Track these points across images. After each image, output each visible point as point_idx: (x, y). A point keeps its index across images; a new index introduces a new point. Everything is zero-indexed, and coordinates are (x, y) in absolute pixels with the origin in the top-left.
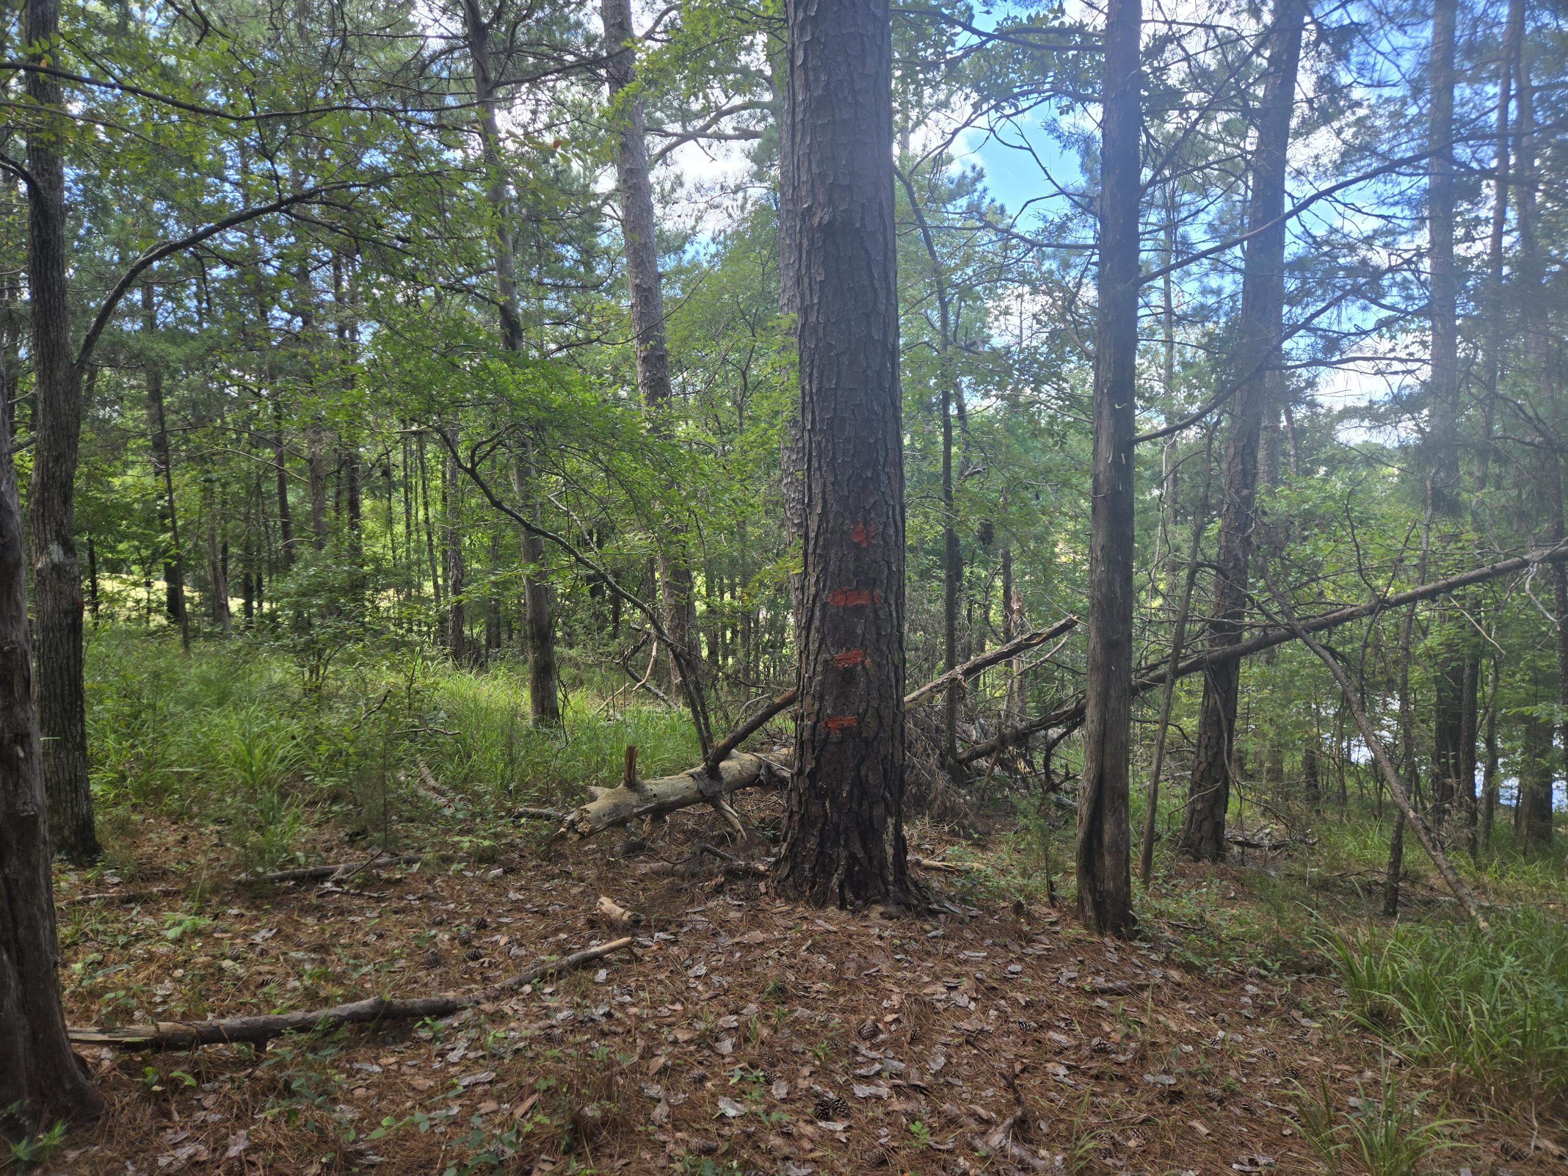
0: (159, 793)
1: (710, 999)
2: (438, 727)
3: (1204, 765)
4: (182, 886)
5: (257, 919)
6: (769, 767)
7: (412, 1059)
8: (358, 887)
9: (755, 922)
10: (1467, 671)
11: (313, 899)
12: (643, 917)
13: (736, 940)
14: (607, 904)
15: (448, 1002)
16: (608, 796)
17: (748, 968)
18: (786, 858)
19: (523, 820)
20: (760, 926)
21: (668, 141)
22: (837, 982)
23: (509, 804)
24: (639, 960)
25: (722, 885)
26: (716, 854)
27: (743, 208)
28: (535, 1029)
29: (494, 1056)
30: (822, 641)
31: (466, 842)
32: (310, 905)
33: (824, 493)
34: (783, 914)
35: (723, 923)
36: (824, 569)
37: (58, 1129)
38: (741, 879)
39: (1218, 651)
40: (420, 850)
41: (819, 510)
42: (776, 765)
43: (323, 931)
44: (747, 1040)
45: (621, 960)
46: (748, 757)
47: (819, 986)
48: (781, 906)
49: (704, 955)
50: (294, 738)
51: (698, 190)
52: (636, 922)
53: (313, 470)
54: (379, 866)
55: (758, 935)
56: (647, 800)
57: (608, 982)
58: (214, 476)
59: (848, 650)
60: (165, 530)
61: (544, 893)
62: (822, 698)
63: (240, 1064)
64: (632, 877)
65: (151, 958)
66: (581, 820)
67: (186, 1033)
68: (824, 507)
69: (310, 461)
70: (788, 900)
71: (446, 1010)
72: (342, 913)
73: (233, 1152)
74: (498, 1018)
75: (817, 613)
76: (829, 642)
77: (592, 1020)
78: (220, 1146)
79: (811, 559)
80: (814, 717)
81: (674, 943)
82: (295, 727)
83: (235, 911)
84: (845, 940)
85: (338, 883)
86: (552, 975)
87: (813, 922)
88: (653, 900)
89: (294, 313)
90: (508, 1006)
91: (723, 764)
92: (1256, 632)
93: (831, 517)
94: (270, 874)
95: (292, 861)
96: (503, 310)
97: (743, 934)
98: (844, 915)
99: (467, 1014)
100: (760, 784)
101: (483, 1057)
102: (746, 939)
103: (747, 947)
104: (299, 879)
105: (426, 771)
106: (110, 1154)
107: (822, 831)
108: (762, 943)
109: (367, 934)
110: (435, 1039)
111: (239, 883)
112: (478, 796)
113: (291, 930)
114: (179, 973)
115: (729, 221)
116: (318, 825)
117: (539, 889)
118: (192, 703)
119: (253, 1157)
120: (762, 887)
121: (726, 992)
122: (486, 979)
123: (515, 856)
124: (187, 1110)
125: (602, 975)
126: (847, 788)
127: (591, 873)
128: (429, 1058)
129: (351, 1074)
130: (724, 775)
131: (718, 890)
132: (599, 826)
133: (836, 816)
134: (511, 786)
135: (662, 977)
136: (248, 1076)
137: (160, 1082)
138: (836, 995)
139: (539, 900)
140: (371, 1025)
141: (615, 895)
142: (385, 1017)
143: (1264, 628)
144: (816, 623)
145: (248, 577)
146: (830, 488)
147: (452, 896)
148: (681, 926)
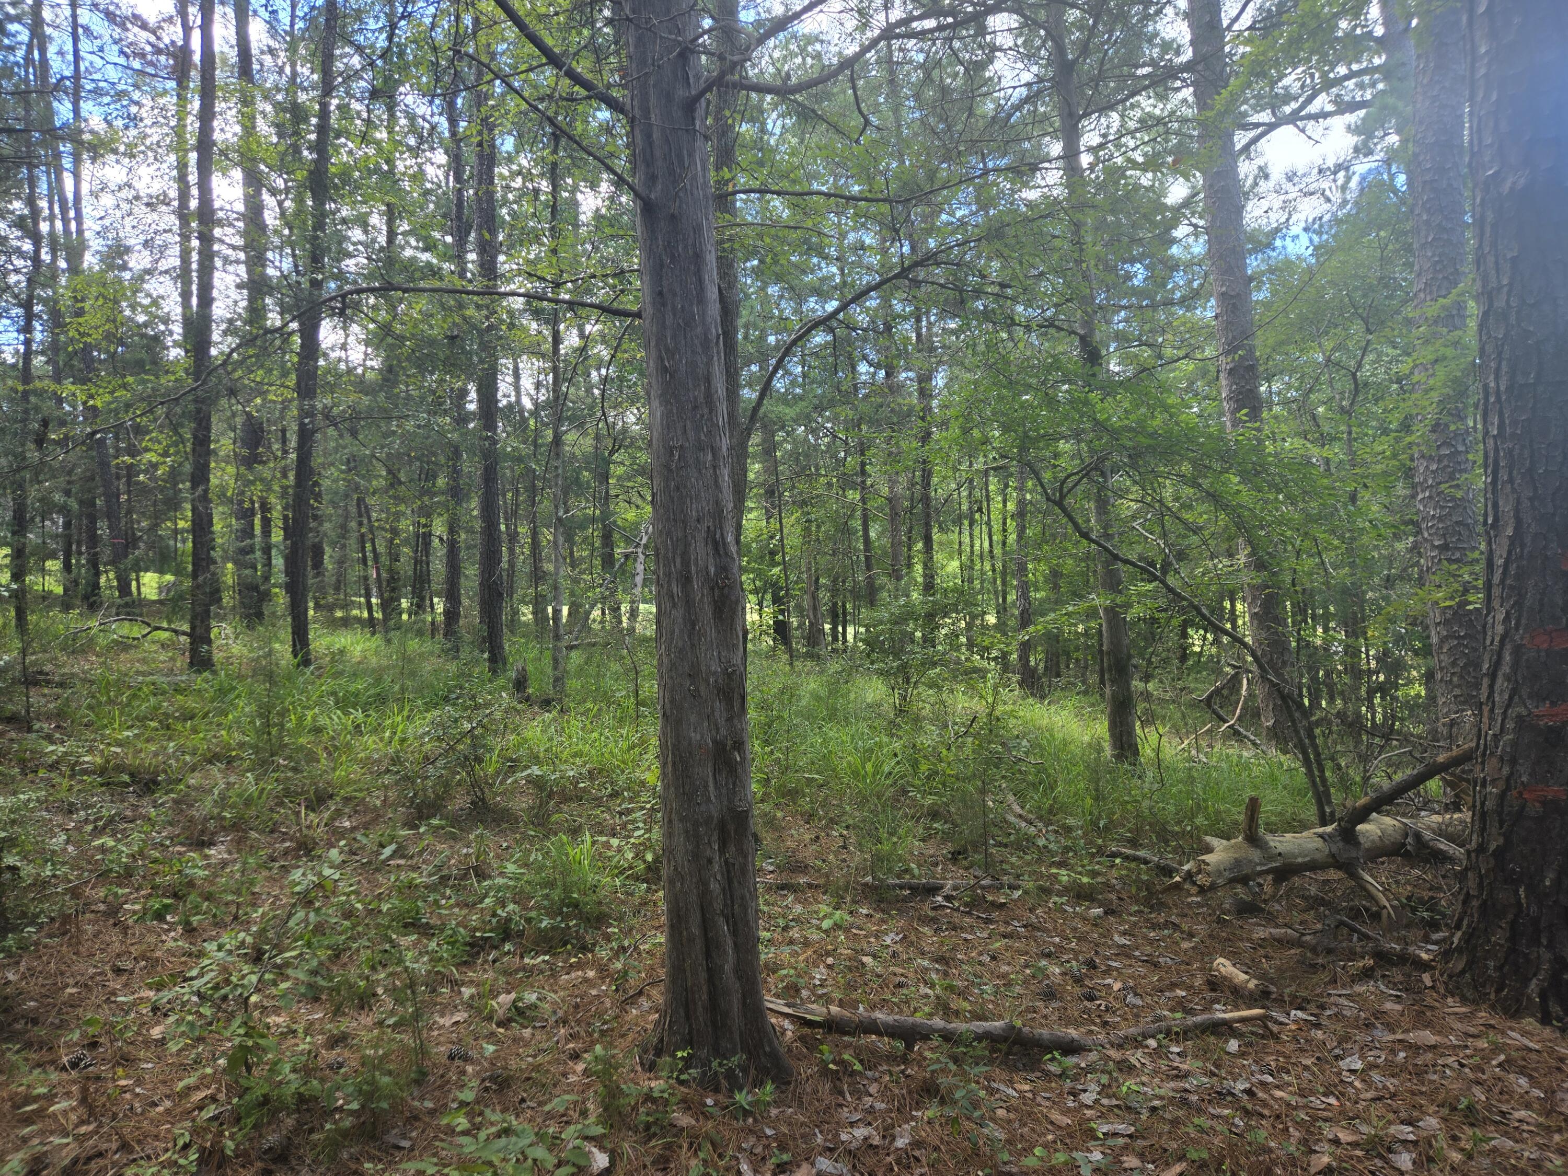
0: (793, 794)
1: (1374, 1100)
2: (1021, 755)
4: (822, 881)
5: (884, 921)
6: (1418, 836)
7: (1045, 1091)
8: (966, 905)
9: (1421, 1020)
11: (927, 910)
12: (1273, 988)
13: (1399, 1036)
14: (1224, 966)
15: (1073, 1040)
16: (1226, 849)
17: (1420, 1073)
18: (1459, 949)
19: (1118, 861)
20: (1428, 1025)
21: (1252, 134)
22: (1548, 1114)
23: (1100, 841)
24: (1276, 1037)
25: (1372, 969)
26: (1353, 930)
27: (1344, 188)
28: (1168, 1088)
29: (1128, 1108)
30: (1514, 692)
31: (1064, 876)
32: (926, 916)
33: (1517, 511)
34: (1461, 1017)
35: (1379, 1014)
36: (1518, 604)
37: (769, 1087)
38: (1396, 965)
40: (1018, 877)
41: (1510, 532)
42: (1428, 835)
43: (942, 944)
44: (1430, 1160)
45: (1252, 1033)
46: (1388, 820)
47: (1522, 1114)
48: (1453, 1005)
49: (1356, 1047)
50: (896, 755)
51: (1289, 179)
52: (1266, 994)
53: (892, 509)
54: (983, 888)
55: (1428, 1037)
56: (1271, 858)
57: (1242, 1055)
58: (813, 516)
59: (1553, 704)
60: (774, 564)
61: (1151, 942)
62: (1513, 762)
63: (891, 1058)
64: (1250, 940)
65: (806, 943)
66: (1199, 871)
67: (850, 1021)
68: (1516, 529)
69: (889, 500)
70: (1464, 1000)
71: (1071, 1048)
72: (954, 929)
73: (900, 1143)
74: (1126, 1068)
75: (1507, 657)
76: (1525, 692)
77: (1233, 1095)
78: (888, 1134)
79: (1496, 592)
80: (1502, 784)
81: (1318, 1026)
82: (897, 745)
83: (865, 911)
84: (1553, 1063)
85: (948, 898)
86: (1177, 1033)
87: (1503, 1033)
88: (1279, 969)
89: (878, 366)
90: (1136, 1057)
91: (1359, 827)
93: (1528, 540)
94: (891, 881)
95: (907, 871)
96: (1083, 338)
97: (1406, 1031)
98: (1547, 1032)
99: (1093, 1056)
100: (1407, 855)
101: (1117, 1106)
102: (1411, 1037)
103: (1415, 1049)
104: (914, 889)
105: (1011, 798)
106: (802, 1118)
107: (1513, 925)
108: (1434, 1047)
109: (981, 954)
110: (1063, 1075)
111: (866, 884)
112: (1068, 829)
113: (914, 938)
114: (830, 960)
115: (1327, 206)
116: (923, 840)
117: (1145, 937)
118: (809, 716)
119: (917, 1153)
120: (1427, 979)
121: (1393, 1096)
122: (1105, 1024)
123: (1113, 897)
124: (859, 1094)
125: (1233, 1045)
126: (1552, 875)
127: (1201, 929)
128: (1060, 1094)
129: (991, 1091)
130: (1362, 840)
131: (1367, 974)
132: (1220, 881)
133: (1534, 909)
134: (1101, 824)
135: (1308, 1062)
136: (903, 1072)
137: (834, 1062)
138: (1548, 1130)
139: (1148, 949)
140: (1004, 1047)
141: (1234, 956)
142: (1014, 1043)
144: (1505, 669)
145: (835, 605)
146: (1526, 504)
147: (1055, 929)
148: (1323, 1007)
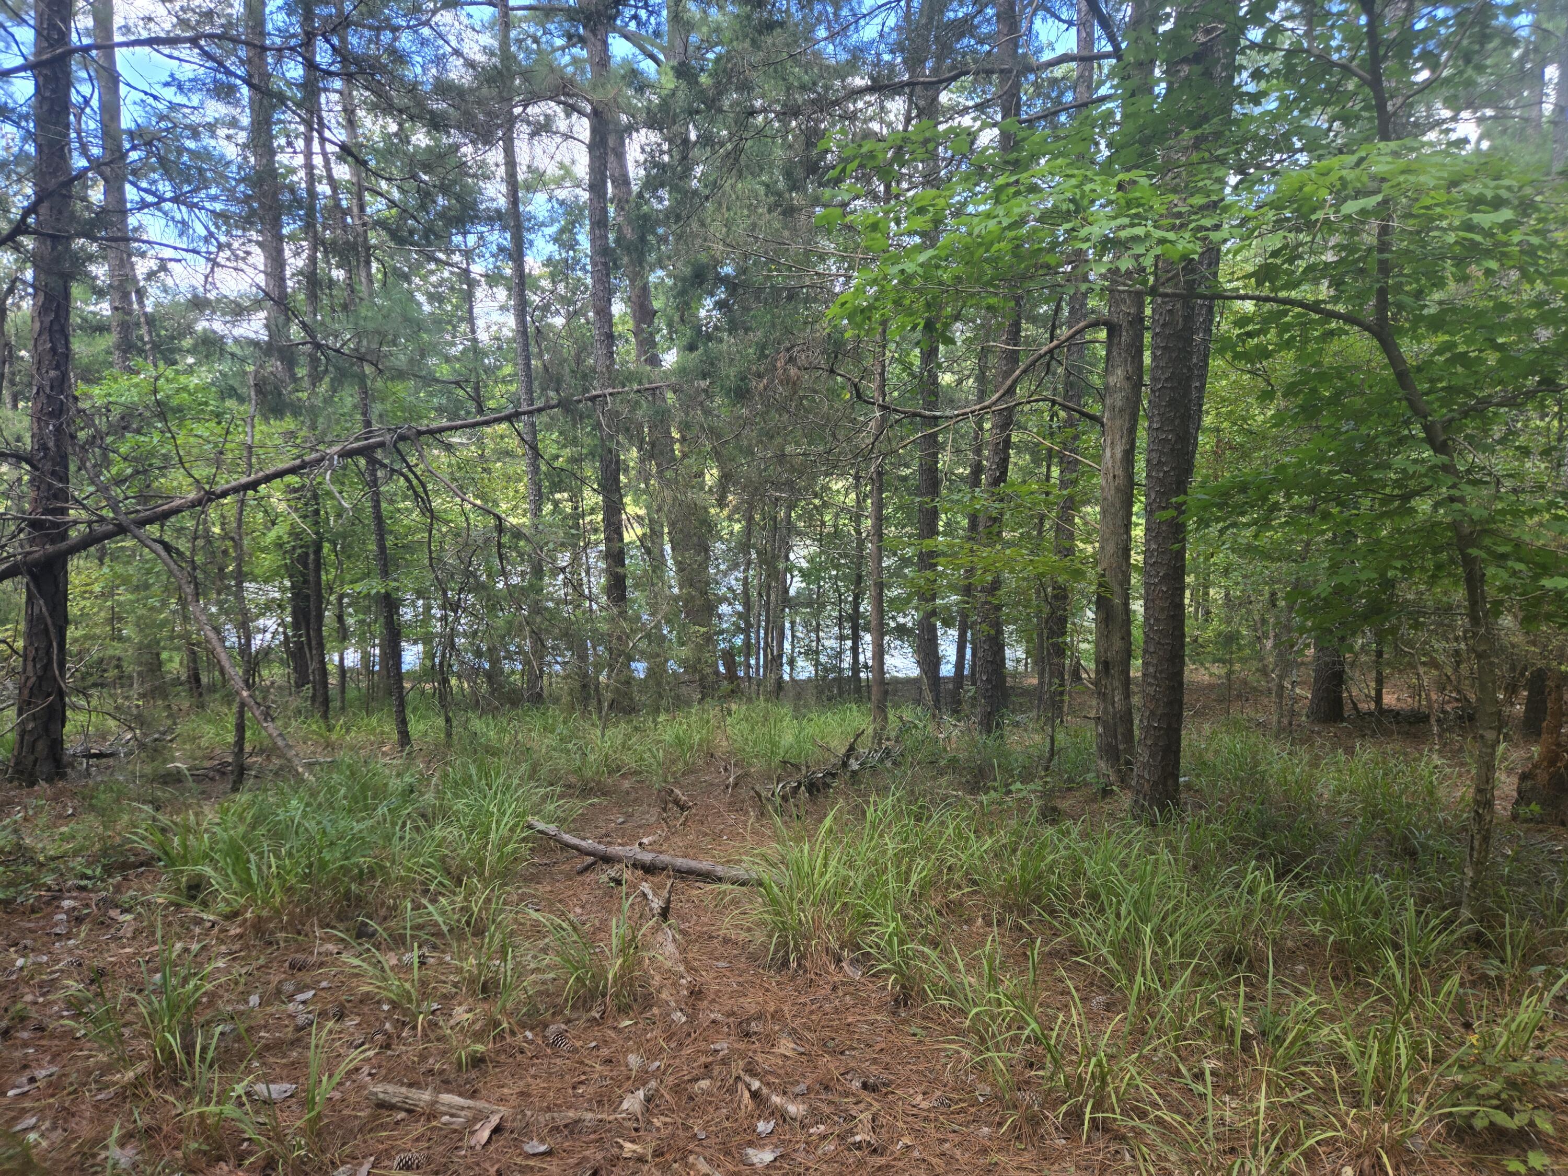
3: (33, 679)
10: (312, 557)
39: (38, 552)
92: (82, 527)
143: (90, 523)
